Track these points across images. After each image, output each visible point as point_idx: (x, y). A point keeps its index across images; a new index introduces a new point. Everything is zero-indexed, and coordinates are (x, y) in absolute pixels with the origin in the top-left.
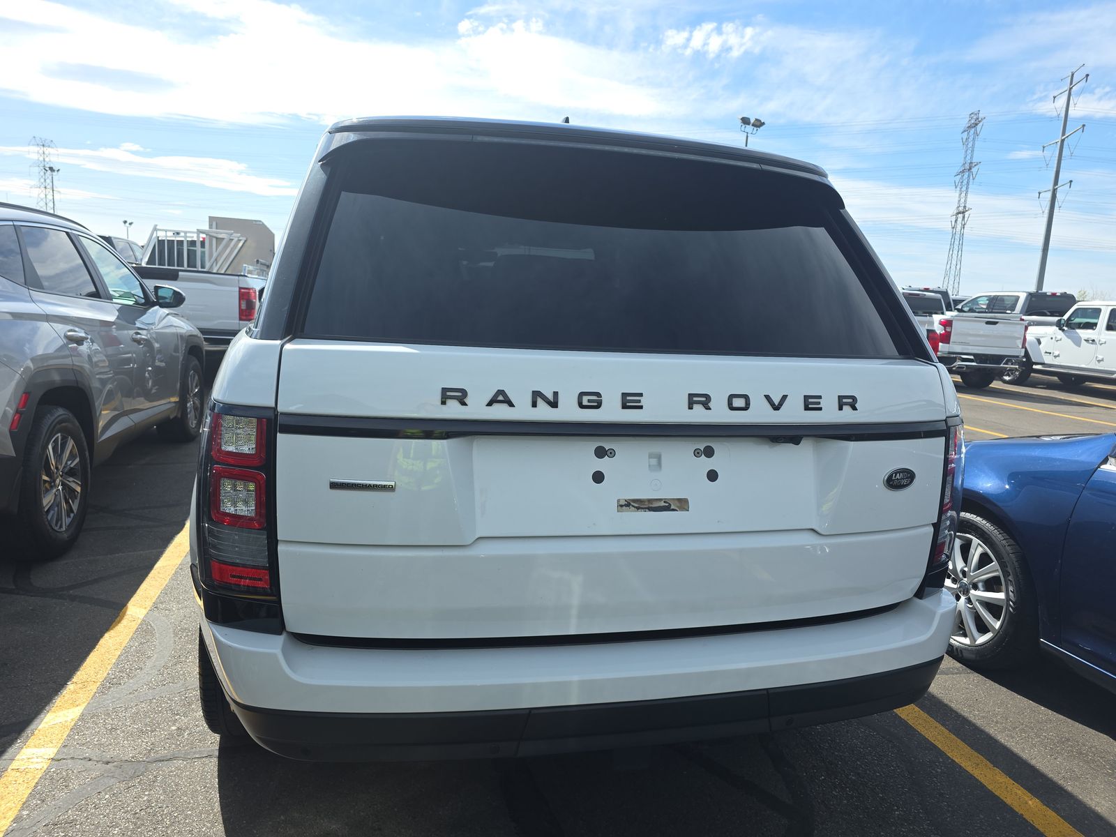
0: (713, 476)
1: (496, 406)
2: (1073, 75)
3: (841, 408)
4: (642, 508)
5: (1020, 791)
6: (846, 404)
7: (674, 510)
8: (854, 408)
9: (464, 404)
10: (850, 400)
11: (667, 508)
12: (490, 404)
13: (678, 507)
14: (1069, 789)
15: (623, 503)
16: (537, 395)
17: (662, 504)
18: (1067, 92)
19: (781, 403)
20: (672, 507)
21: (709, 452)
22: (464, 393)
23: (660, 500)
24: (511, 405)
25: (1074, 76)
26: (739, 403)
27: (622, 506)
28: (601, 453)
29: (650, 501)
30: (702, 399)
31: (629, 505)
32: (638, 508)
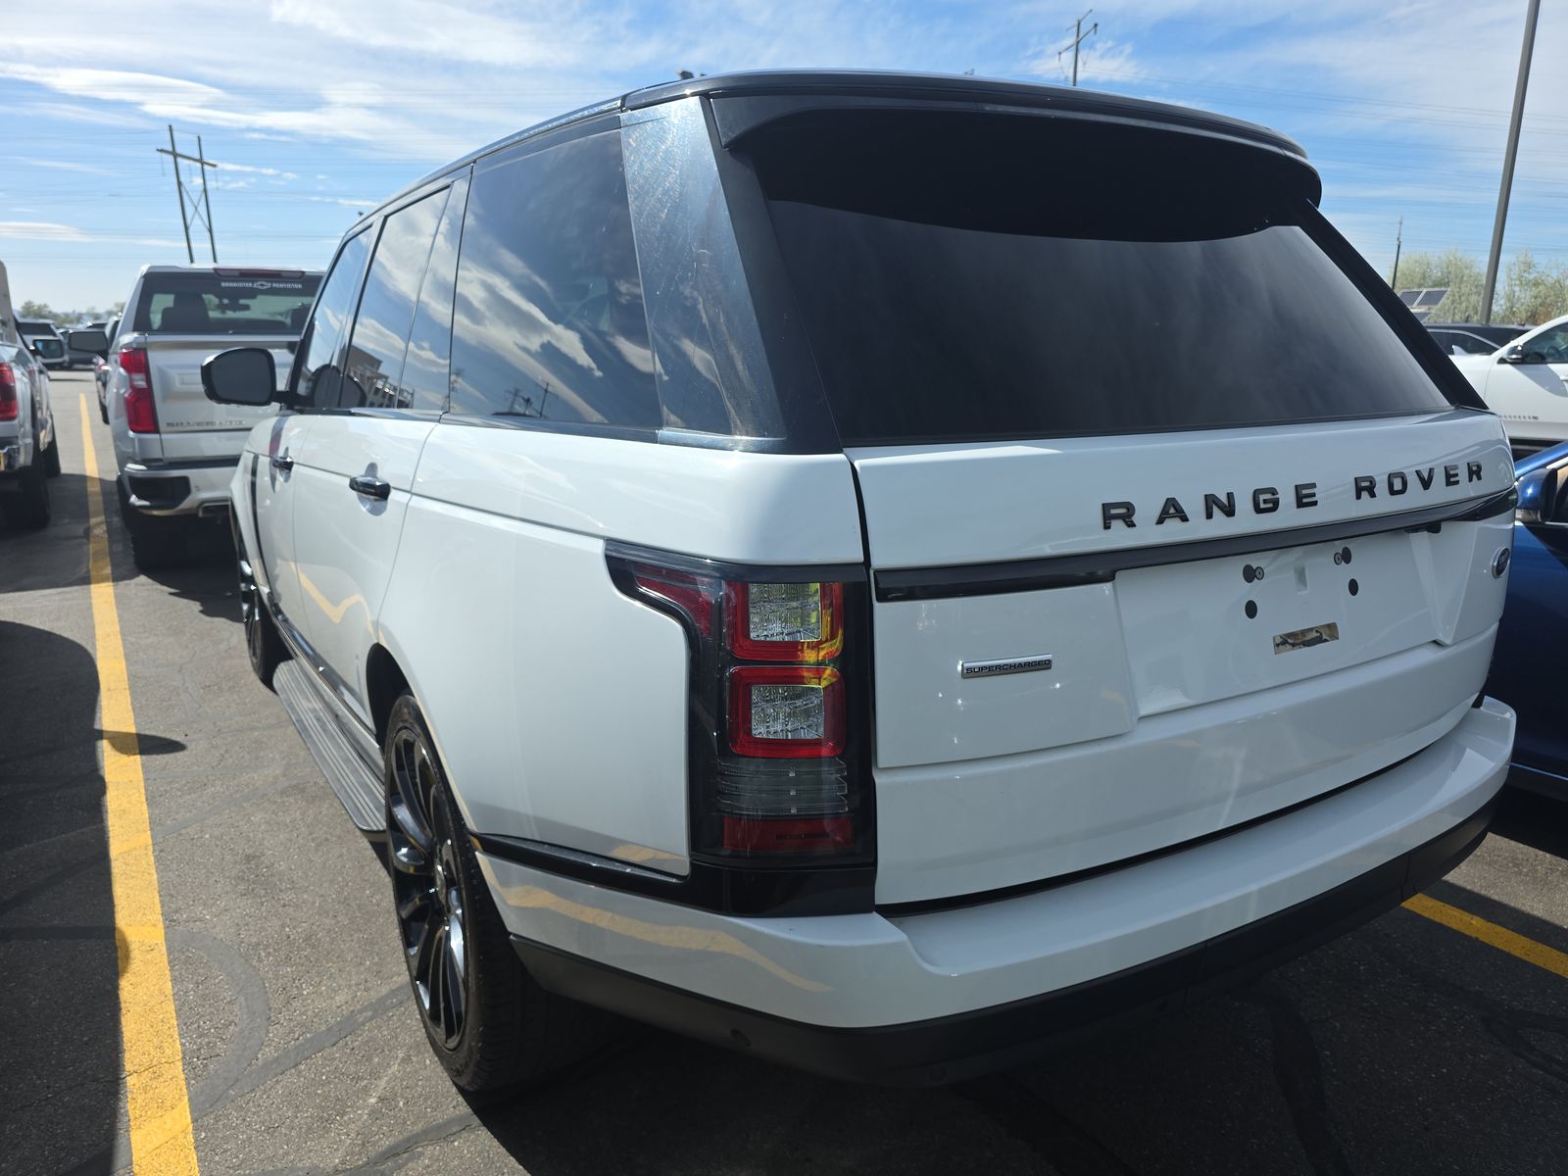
0: (1353, 587)
1: (1168, 522)
2: (1079, 24)
4: (1297, 644)
5: (1456, 912)
7: (1326, 641)
9: (1131, 525)
11: (1319, 640)
12: (1160, 521)
13: (1329, 636)
14: (1496, 898)
15: (1279, 640)
16: (1211, 501)
17: (1314, 635)
18: (1074, 47)
20: (1324, 637)
21: (1346, 556)
22: (1129, 508)
23: (1311, 629)
24: (1185, 519)
25: (1082, 23)
26: (1398, 485)
27: (1278, 645)
28: (1250, 574)
29: (1304, 632)
30: (1367, 484)
31: (1284, 642)
32: (1293, 645)
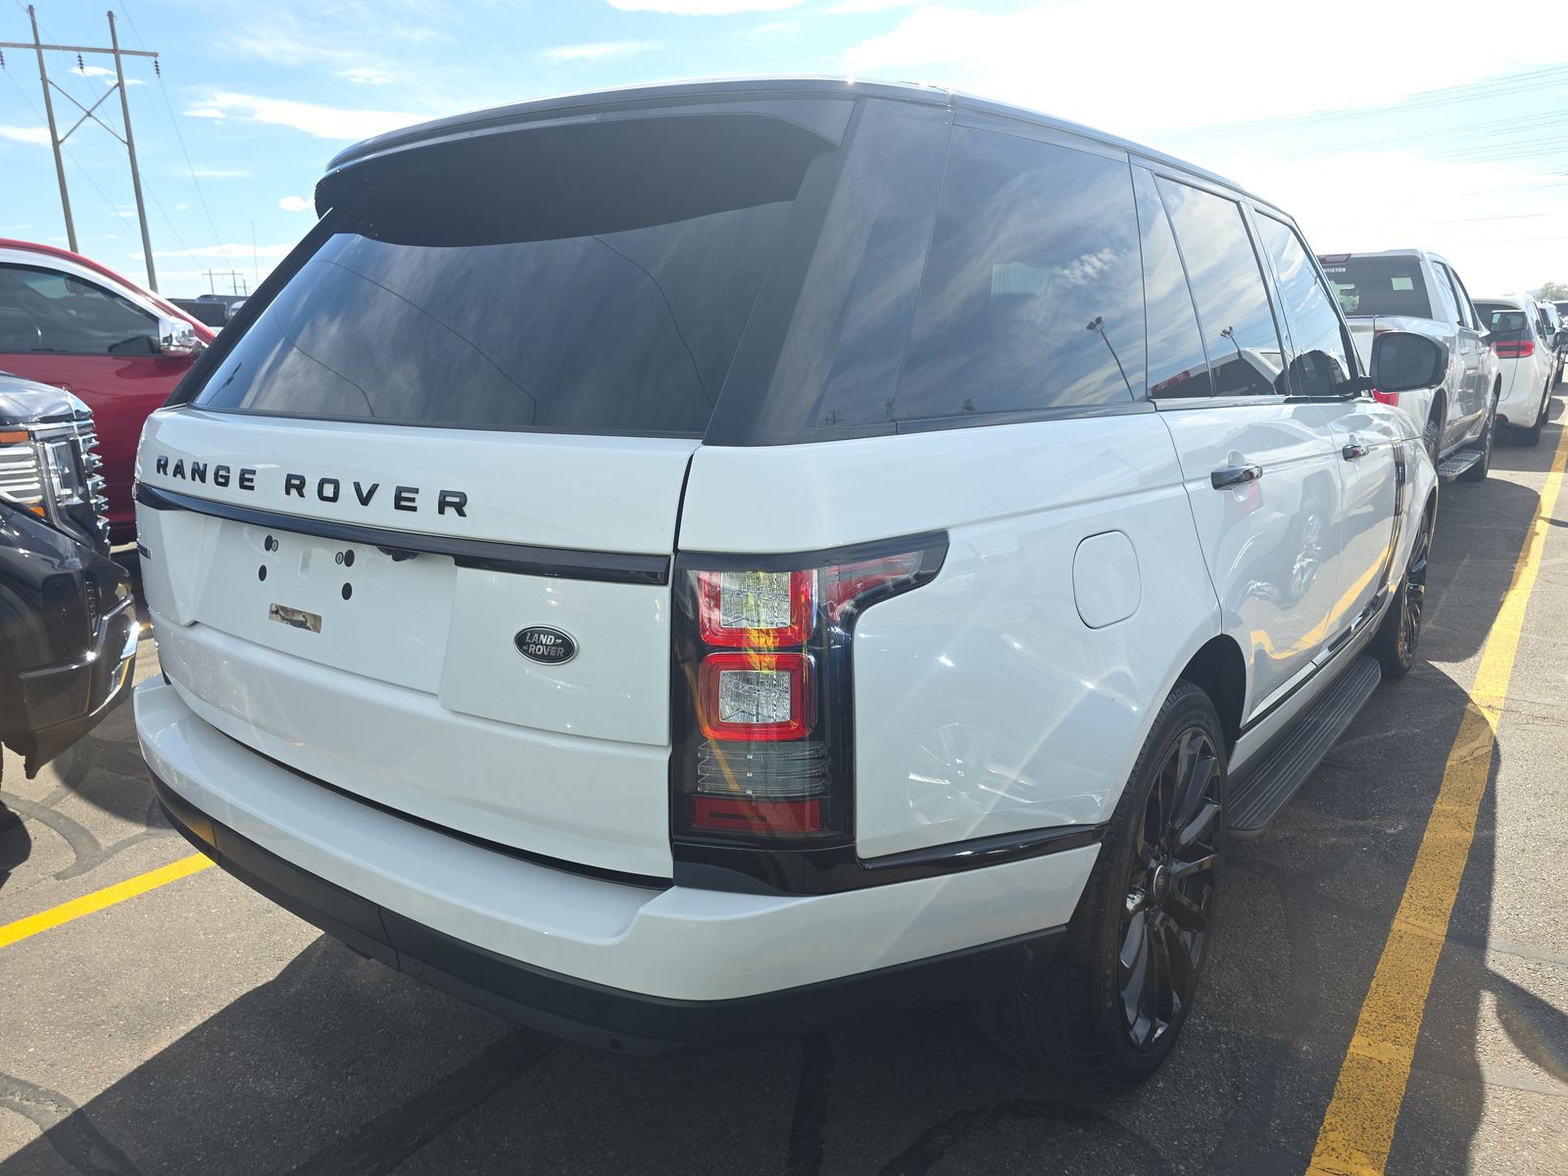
0: (347, 591)
1: (177, 477)
3: (441, 511)
4: (287, 620)
6: (451, 504)
8: (461, 514)
10: (457, 500)
11: (302, 625)
12: (175, 474)
15: (274, 609)
16: (195, 467)
17: (301, 619)
19: (371, 492)
23: (300, 612)
24: (184, 476)
26: (329, 491)
27: (272, 612)
28: (269, 545)
29: (294, 611)
30: (297, 482)
31: (277, 612)
32: (283, 619)
